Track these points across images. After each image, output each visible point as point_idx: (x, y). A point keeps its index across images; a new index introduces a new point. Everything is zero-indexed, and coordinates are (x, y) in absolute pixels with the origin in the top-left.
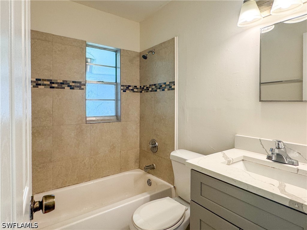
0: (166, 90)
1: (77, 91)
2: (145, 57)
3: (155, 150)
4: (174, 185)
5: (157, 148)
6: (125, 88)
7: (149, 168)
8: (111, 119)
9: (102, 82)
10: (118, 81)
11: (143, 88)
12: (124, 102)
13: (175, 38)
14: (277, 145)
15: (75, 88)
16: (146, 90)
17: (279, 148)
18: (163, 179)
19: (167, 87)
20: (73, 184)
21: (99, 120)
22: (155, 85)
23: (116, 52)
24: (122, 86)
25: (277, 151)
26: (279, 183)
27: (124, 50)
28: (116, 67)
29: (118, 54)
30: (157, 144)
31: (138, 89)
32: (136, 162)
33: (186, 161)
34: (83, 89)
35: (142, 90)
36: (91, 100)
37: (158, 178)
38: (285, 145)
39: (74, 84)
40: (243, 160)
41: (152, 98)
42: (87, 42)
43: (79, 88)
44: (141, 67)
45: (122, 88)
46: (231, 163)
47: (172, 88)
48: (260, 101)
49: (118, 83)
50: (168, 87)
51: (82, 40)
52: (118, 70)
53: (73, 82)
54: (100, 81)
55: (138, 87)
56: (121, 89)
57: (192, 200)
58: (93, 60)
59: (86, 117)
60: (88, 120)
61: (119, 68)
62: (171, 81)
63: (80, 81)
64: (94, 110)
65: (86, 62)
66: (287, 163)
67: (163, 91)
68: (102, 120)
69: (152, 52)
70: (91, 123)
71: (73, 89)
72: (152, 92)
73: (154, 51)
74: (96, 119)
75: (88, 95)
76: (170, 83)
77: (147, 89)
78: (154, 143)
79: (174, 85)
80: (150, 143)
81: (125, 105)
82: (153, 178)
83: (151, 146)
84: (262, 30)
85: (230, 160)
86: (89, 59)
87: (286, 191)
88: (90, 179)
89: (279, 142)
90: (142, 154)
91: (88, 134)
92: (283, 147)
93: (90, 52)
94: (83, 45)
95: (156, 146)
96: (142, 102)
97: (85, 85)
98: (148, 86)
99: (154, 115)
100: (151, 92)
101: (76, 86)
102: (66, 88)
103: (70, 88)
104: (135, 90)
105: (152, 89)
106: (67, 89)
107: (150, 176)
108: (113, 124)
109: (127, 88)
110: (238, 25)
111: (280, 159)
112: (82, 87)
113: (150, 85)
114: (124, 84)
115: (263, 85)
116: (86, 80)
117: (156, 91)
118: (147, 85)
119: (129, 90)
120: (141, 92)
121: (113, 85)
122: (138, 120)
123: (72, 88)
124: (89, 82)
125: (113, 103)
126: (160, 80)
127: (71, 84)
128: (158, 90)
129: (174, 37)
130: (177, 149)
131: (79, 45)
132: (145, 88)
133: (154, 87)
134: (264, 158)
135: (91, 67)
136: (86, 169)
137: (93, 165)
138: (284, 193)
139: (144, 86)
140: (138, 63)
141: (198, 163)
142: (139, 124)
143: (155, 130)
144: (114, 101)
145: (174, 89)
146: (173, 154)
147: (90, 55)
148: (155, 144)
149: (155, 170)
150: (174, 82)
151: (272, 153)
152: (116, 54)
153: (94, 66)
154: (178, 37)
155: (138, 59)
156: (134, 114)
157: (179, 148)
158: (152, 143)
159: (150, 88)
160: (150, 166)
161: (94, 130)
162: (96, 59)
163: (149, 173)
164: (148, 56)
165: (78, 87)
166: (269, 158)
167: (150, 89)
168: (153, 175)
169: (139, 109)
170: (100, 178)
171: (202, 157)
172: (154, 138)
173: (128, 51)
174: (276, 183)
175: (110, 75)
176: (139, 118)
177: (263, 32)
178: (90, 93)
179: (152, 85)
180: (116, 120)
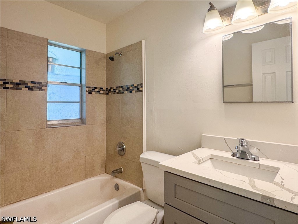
0: (134, 92)
1: (36, 92)
2: (112, 59)
3: (123, 153)
4: (142, 188)
5: (125, 151)
6: (91, 89)
7: (116, 172)
8: (75, 122)
9: (65, 83)
10: (84, 82)
11: (110, 90)
12: (89, 104)
13: (143, 41)
14: (241, 142)
15: (34, 89)
16: (112, 92)
17: (242, 146)
18: (132, 182)
19: (134, 89)
20: (31, 197)
21: (62, 124)
22: (122, 87)
23: (81, 52)
24: (87, 87)
25: (241, 148)
26: (249, 179)
27: (89, 50)
28: (81, 68)
29: (84, 55)
30: (124, 146)
31: (104, 90)
32: (102, 167)
33: (159, 163)
34: (43, 90)
35: (109, 92)
36: (52, 102)
37: (126, 181)
38: (247, 143)
39: (33, 85)
40: (211, 159)
41: (119, 99)
42: (48, 40)
43: (39, 89)
44: (107, 69)
45: (87, 89)
46: (201, 162)
47: (140, 90)
48: (224, 102)
49: (83, 84)
50: (136, 89)
51: (44, 38)
52: (84, 71)
53: (32, 82)
54: (63, 82)
55: (105, 89)
56: (87, 91)
57: (165, 203)
58: (56, 59)
59: (47, 121)
60: (49, 124)
61: (84, 69)
62: (139, 83)
63: (40, 81)
64: (56, 113)
65: (48, 61)
66: (250, 159)
67: (130, 93)
68: (64, 124)
69: (119, 54)
70: (52, 128)
71: (32, 90)
72: (120, 95)
73: (121, 53)
74: (59, 123)
75: (49, 97)
76: (138, 85)
77: (114, 91)
78: (121, 146)
79: (142, 87)
80: (117, 145)
81: (90, 107)
82: (121, 182)
83: (118, 149)
84: (224, 37)
85: (200, 159)
86: (51, 58)
87: (257, 186)
88: (51, 189)
89: (243, 140)
90: (109, 158)
91: (50, 139)
92: (246, 144)
93: (52, 51)
94: (45, 43)
95: (123, 149)
96: (108, 104)
97: (46, 86)
98: (115, 88)
99: (121, 117)
100: (118, 94)
101: (35, 87)
102: (23, 89)
103: (27, 89)
104: (101, 92)
105: (119, 91)
106: (25, 90)
107: (118, 181)
108: (77, 127)
109: (93, 89)
110: (203, 32)
111: (243, 156)
112: (43, 88)
113: (117, 87)
114: (90, 86)
115: (226, 88)
116: (47, 81)
117: (123, 93)
118: (113, 87)
119: (95, 92)
120: (108, 94)
121: (77, 87)
122: (104, 122)
123: (30, 89)
124: (51, 83)
125: (78, 105)
126: (127, 82)
127: (29, 85)
128: (126, 92)
129: (141, 40)
130: (146, 151)
131: (40, 42)
132: (112, 90)
133: (121, 89)
134: (229, 155)
135: (53, 67)
136: (46, 178)
137: (55, 173)
138: (256, 189)
139: (111, 88)
140: (104, 64)
141: (171, 164)
142: (105, 127)
143: (122, 133)
144: (78, 104)
145: (142, 91)
146: (142, 156)
147: (52, 54)
148: (123, 146)
149: (122, 173)
150: (142, 84)
151: (238, 151)
152: (81, 55)
153: (56, 66)
154: (146, 40)
155: (105, 60)
156: (100, 117)
157: (148, 150)
158: (119, 146)
159: (116, 89)
160: (118, 170)
161: (56, 135)
162: (58, 59)
163: (116, 177)
164: (115, 58)
165: (37, 88)
166: (234, 155)
167: (117, 91)
168: (120, 179)
169: (106, 111)
170: (63, 187)
171: (174, 158)
172: (122, 141)
173: (94, 52)
174: (246, 179)
175: (74, 76)
176: (105, 120)
177: (224, 40)
178: (52, 94)
179: (120, 87)
180: (80, 123)
